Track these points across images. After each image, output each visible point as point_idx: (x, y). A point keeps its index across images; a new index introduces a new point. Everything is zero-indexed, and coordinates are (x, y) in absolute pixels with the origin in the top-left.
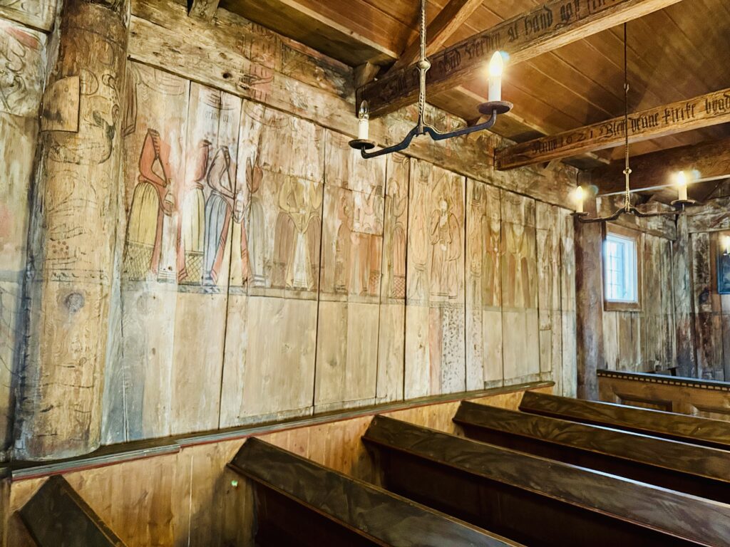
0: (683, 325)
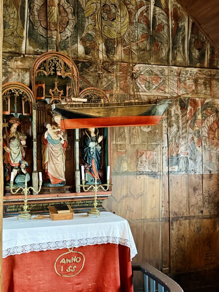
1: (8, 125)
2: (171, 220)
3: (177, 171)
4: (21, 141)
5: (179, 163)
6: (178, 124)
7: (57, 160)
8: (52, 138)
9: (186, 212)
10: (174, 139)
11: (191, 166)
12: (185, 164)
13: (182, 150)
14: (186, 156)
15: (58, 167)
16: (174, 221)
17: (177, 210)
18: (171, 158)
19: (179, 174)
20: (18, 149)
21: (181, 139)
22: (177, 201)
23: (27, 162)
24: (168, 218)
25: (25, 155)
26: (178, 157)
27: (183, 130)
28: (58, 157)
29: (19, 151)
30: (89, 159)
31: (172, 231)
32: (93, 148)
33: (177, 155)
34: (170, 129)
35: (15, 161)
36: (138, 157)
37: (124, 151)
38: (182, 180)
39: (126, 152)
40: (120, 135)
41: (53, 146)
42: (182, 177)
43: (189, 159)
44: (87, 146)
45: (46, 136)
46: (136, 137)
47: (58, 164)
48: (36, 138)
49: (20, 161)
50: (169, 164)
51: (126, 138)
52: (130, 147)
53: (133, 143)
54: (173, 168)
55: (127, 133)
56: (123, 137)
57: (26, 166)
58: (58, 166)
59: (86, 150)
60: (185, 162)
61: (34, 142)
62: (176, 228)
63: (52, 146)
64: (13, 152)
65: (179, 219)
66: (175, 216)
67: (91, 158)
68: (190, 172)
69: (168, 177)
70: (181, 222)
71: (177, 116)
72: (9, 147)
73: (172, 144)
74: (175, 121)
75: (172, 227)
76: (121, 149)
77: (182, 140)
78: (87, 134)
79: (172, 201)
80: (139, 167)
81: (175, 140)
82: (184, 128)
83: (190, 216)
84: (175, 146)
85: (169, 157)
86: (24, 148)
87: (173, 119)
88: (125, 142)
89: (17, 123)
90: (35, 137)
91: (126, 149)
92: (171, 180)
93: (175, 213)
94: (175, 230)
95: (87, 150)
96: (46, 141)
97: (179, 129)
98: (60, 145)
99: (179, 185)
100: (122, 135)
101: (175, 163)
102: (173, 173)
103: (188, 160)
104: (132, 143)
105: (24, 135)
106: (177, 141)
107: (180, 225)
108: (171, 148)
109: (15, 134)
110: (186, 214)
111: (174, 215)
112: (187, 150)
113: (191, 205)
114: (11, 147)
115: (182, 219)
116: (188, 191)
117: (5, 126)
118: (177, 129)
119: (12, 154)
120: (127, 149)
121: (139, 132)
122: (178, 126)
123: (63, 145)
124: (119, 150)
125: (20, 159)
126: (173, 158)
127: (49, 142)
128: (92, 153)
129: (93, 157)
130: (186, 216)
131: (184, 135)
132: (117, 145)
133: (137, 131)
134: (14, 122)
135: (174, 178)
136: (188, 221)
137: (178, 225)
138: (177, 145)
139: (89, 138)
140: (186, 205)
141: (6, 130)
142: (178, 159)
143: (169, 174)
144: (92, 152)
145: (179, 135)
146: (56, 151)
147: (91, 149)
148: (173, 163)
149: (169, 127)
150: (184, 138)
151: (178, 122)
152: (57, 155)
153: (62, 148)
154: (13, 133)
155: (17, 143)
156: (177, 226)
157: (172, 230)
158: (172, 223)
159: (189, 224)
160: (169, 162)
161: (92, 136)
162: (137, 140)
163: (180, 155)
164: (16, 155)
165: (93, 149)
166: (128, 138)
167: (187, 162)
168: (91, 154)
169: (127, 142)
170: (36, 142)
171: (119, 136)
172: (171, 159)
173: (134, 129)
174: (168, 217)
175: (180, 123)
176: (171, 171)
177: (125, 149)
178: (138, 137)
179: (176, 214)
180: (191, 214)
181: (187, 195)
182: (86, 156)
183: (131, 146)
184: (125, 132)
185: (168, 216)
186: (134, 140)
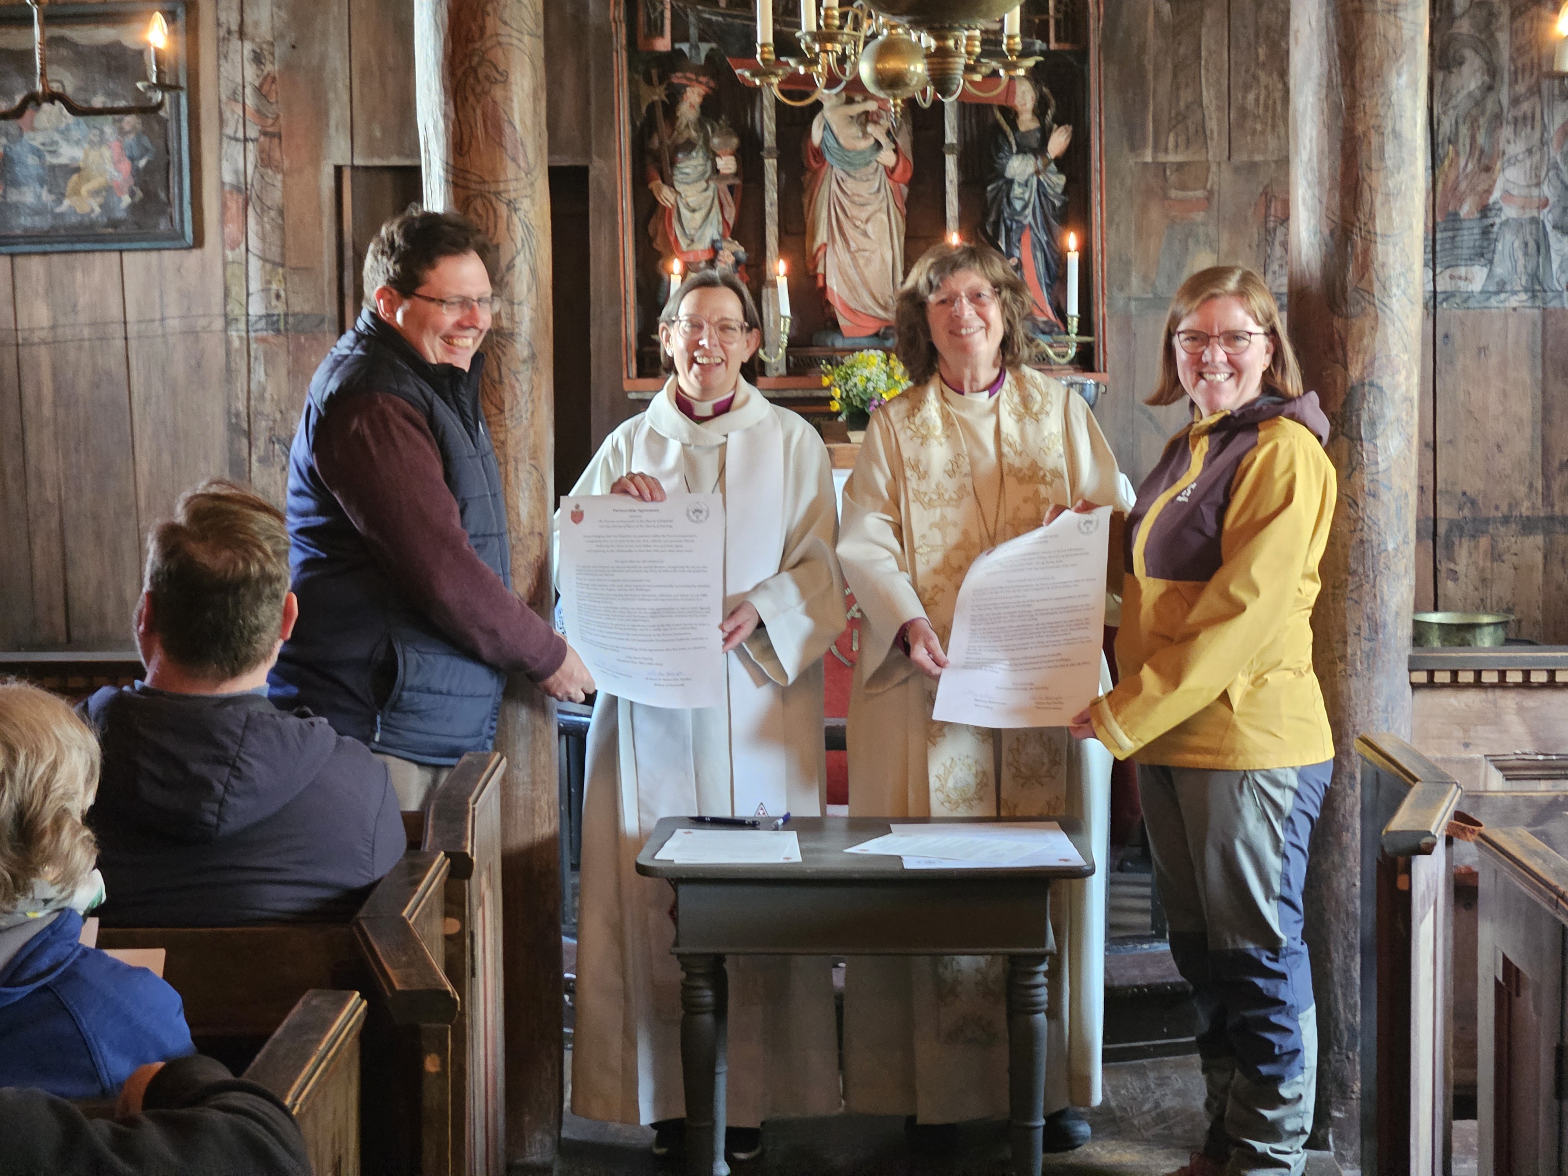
1: (667, 96)
2: (1442, 529)
3: (1482, 292)
4: (718, 160)
5: (1494, 252)
6: (1490, 52)
7: (865, 234)
8: (841, 141)
9: (1528, 496)
10: (1464, 130)
11: (1560, 266)
12: (1526, 254)
13: (1510, 187)
14: (1535, 213)
15: (866, 265)
16: (1461, 536)
17: (1480, 485)
18: (1450, 225)
19: (1495, 304)
20: (706, 190)
21: (1506, 131)
22: (1476, 441)
23: (741, 244)
24: (1431, 523)
25: (733, 215)
26: (1490, 221)
27: (1516, 81)
28: (867, 221)
29: (709, 202)
30: (1009, 230)
31: (1450, 584)
32: (1027, 182)
33: (1485, 210)
34: (1443, 83)
35: (692, 241)
36: (1271, 225)
37: (1200, 193)
38: (1510, 338)
39: (1208, 199)
40: (1180, 118)
41: (844, 176)
42: (1510, 320)
43: (1549, 228)
44: (999, 174)
45: (817, 134)
46: (1259, 127)
47: (867, 254)
48: (774, 145)
49: (714, 242)
50: (1438, 255)
51: (1208, 132)
52: (1227, 175)
53: (1245, 158)
54: (1460, 278)
55: (1213, 108)
56: (1192, 129)
57: (738, 262)
58: (868, 261)
59: (994, 193)
60: (1526, 245)
61: (766, 161)
62: (1472, 570)
63: (841, 174)
64: (687, 206)
65: (1491, 531)
66: (1466, 512)
67: (1014, 226)
68: (1554, 298)
69: (1431, 318)
70: (1502, 546)
71: (1485, 12)
72: (672, 186)
73: (1457, 153)
74: (1472, 36)
75: (1452, 566)
76: (1183, 187)
77: (1512, 137)
78: (1002, 121)
79: (1451, 442)
80: (1274, 273)
81: (1473, 138)
82: (1523, 71)
83: (1551, 518)
84: (1470, 167)
85: (1438, 219)
86: (731, 188)
87: (1464, 27)
88: (1204, 151)
89: (701, 83)
90: (770, 139)
91: (1209, 186)
92: (1446, 336)
93: (1464, 499)
94: (1462, 578)
95: (997, 194)
96: (819, 154)
97: (1498, 78)
98: (877, 170)
99: (1494, 360)
100: (1189, 122)
101: (1472, 251)
102: (1458, 300)
103: (1546, 234)
104: (1241, 157)
105: (728, 133)
106: (1481, 139)
107: (1493, 560)
108: (1452, 177)
109: (696, 131)
110: (1526, 504)
111: (1460, 508)
112: (1538, 185)
113: (1556, 464)
114: (676, 184)
115: (1502, 529)
116: (1544, 392)
117: (656, 98)
118: (1486, 78)
119: (684, 211)
120: (1216, 188)
121: (1275, 103)
122: (1487, 63)
123: (890, 172)
124: (1174, 193)
125: (712, 231)
126: (1458, 225)
127: (828, 157)
128: (1018, 205)
129: (1026, 222)
130: (1528, 518)
131: (1526, 106)
132: (1165, 171)
133: (1268, 97)
134: (689, 79)
135: (1462, 323)
136: (1539, 539)
137: (1484, 560)
138: (1485, 161)
139: (1006, 137)
140: (1532, 460)
141: (660, 113)
142: (1486, 232)
143: (1435, 307)
144: (1022, 199)
145: (1497, 109)
146: (859, 195)
147: (1016, 186)
148: (1460, 251)
149: (1441, 68)
150: (1525, 126)
151: (1489, 44)
152: (864, 216)
153: (889, 184)
154: (687, 126)
155: (700, 168)
156: (1475, 563)
157: (1448, 578)
158: (1449, 546)
159: (1545, 557)
160: (1438, 248)
161: (1022, 128)
162: (1266, 143)
163: (1500, 209)
164: (699, 216)
165: (1026, 185)
166: (1219, 133)
167: (1541, 246)
168: (1015, 209)
169: (1210, 154)
170: (775, 162)
171: (1174, 122)
172: (1450, 234)
173: (1251, 87)
174: (1427, 518)
175: (1502, 45)
176: (1449, 289)
177: (1204, 188)
178: (1269, 128)
179: (1473, 503)
180: (1557, 509)
181: (1534, 414)
182: (992, 218)
183: (1237, 170)
184: (1201, 105)
185: (1432, 514)
186: (1249, 138)
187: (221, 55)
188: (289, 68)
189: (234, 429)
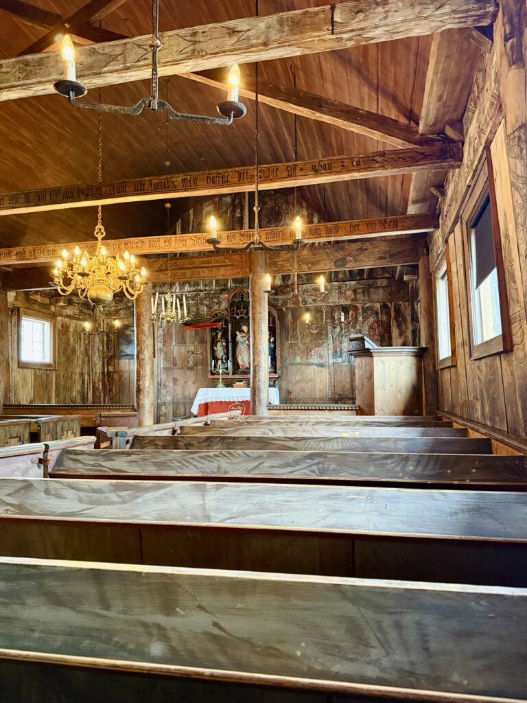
0: (97, 380)
5: (342, 356)
7: (243, 354)
8: (241, 340)
12: (348, 356)
13: (345, 346)
17: (342, 392)
19: (343, 364)
22: (341, 386)
23: (226, 355)
25: (226, 351)
29: (221, 349)
33: (341, 350)
34: (334, 330)
35: (219, 355)
36: (308, 352)
38: (346, 369)
39: (299, 348)
40: (294, 336)
45: (237, 339)
47: (244, 357)
48: (231, 341)
49: (222, 355)
51: (298, 338)
52: (301, 345)
53: (304, 342)
54: (338, 360)
57: (226, 358)
63: (241, 345)
64: (219, 349)
73: (337, 341)
74: (338, 323)
76: (295, 347)
77: (345, 338)
79: (337, 385)
80: (309, 359)
81: (339, 338)
82: (346, 328)
84: (339, 343)
85: (334, 351)
86: (225, 347)
89: (221, 332)
92: (336, 369)
96: (237, 342)
97: (342, 330)
98: (245, 344)
99: (344, 373)
108: (336, 345)
114: (217, 347)
116: (351, 378)
119: (218, 351)
121: (308, 334)
122: (341, 327)
126: (337, 352)
127: (239, 342)
131: (347, 334)
132: (292, 344)
134: (219, 332)
135: (338, 367)
140: (350, 389)
141: (215, 336)
142: (342, 353)
143: (334, 365)
145: (342, 334)
146: (242, 348)
148: (337, 356)
152: (243, 351)
154: (219, 338)
160: (334, 356)
164: (220, 351)
169: (299, 341)
173: (305, 332)
175: (343, 325)
176: (336, 362)
184: (297, 334)
186: (305, 339)
187: (158, 330)
188: (167, 332)
189: (158, 384)
